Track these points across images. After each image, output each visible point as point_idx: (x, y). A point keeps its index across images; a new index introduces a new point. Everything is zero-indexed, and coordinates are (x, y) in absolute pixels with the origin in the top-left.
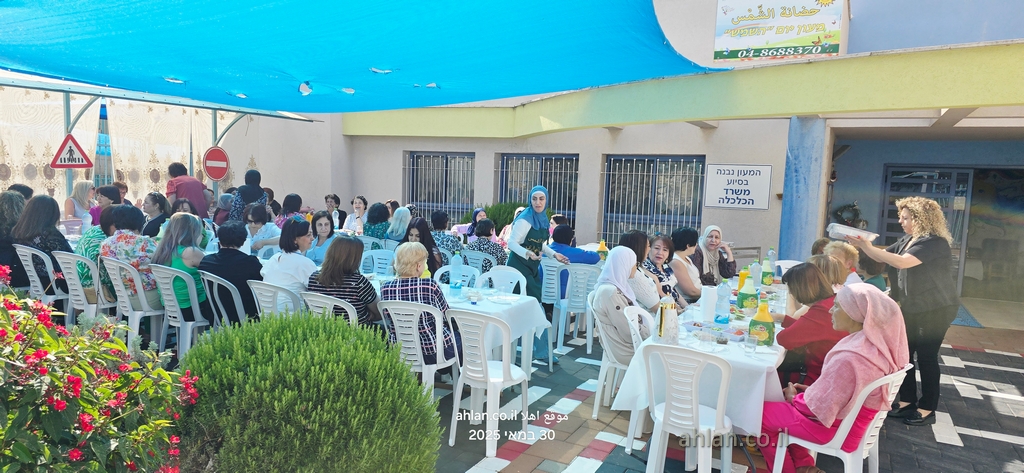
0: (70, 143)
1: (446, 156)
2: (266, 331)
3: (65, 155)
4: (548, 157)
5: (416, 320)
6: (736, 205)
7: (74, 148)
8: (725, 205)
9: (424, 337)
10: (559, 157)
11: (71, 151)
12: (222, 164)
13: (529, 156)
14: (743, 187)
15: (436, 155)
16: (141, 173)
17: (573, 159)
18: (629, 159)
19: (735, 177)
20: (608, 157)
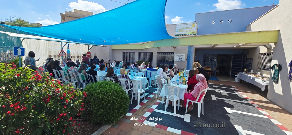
0: (62, 51)
1: (129, 52)
2: (99, 84)
3: (61, 53)
4: (148, 52)
5: (125, 82)
6: (179, 61)
7: (63, 52)
8: (178, 61)
9: (126, 84)
10: (149, 53)
11: (62, 52)
12: (90, 54)
13: (144, 52)
14: (181, 58)
15: (128, 52)
16: (75, 56)
17: (152, 53)
18: (161, 53)
19: (179, 56)
20: (158, 53)
